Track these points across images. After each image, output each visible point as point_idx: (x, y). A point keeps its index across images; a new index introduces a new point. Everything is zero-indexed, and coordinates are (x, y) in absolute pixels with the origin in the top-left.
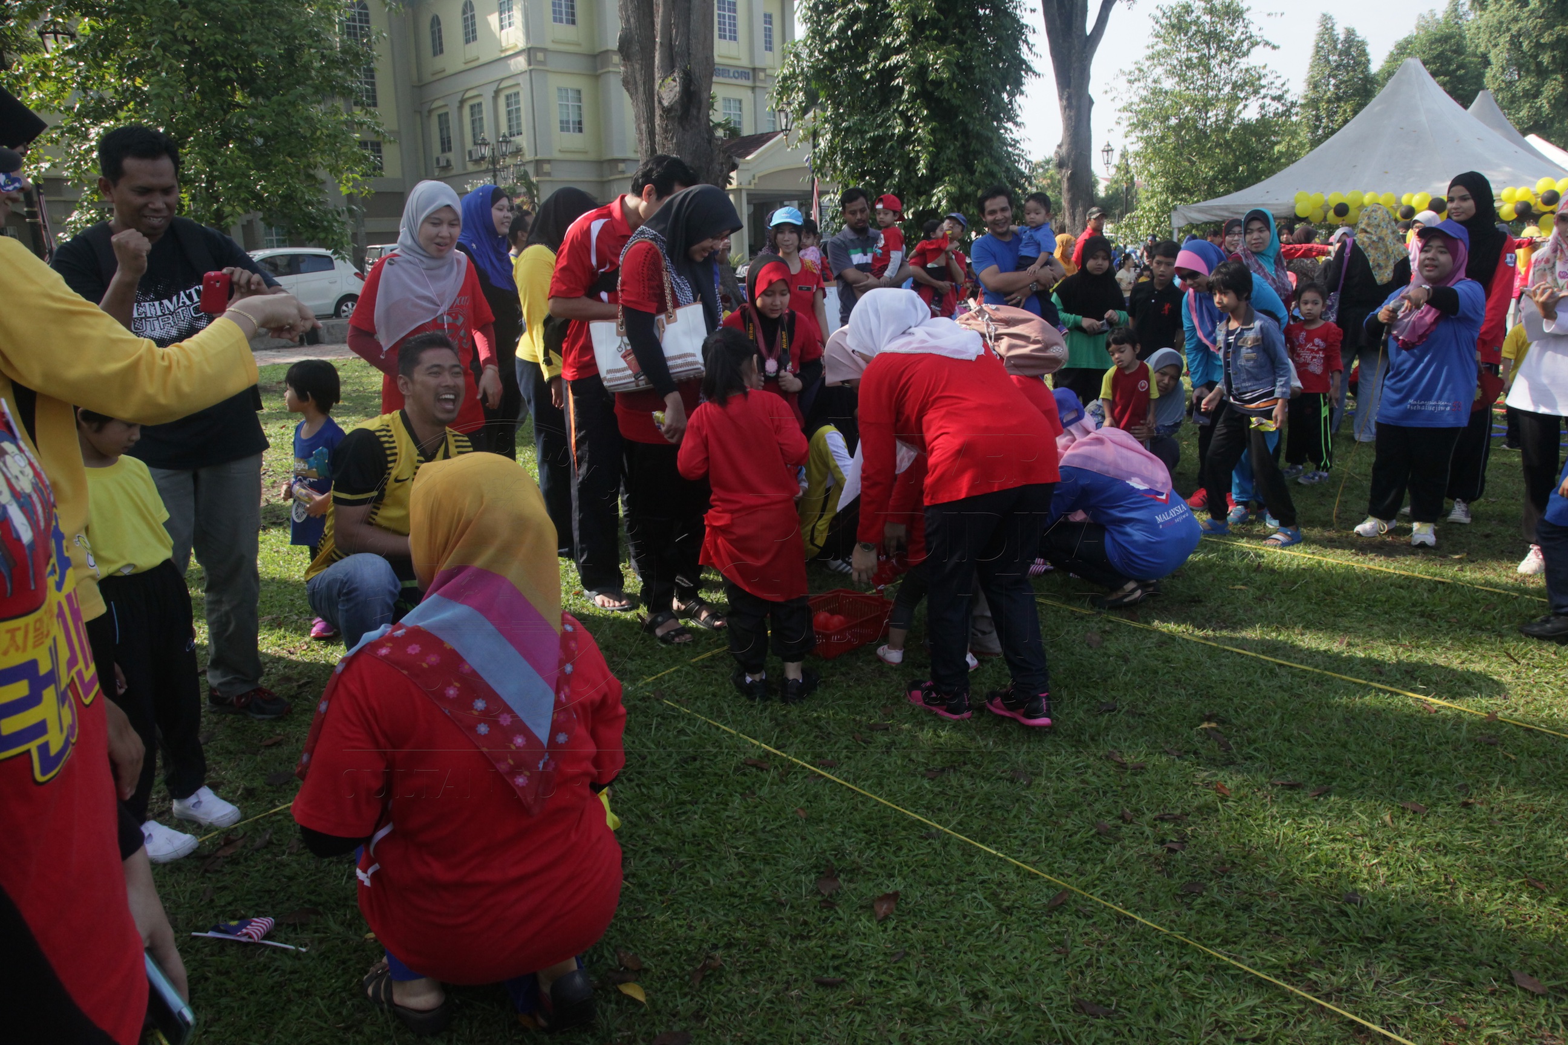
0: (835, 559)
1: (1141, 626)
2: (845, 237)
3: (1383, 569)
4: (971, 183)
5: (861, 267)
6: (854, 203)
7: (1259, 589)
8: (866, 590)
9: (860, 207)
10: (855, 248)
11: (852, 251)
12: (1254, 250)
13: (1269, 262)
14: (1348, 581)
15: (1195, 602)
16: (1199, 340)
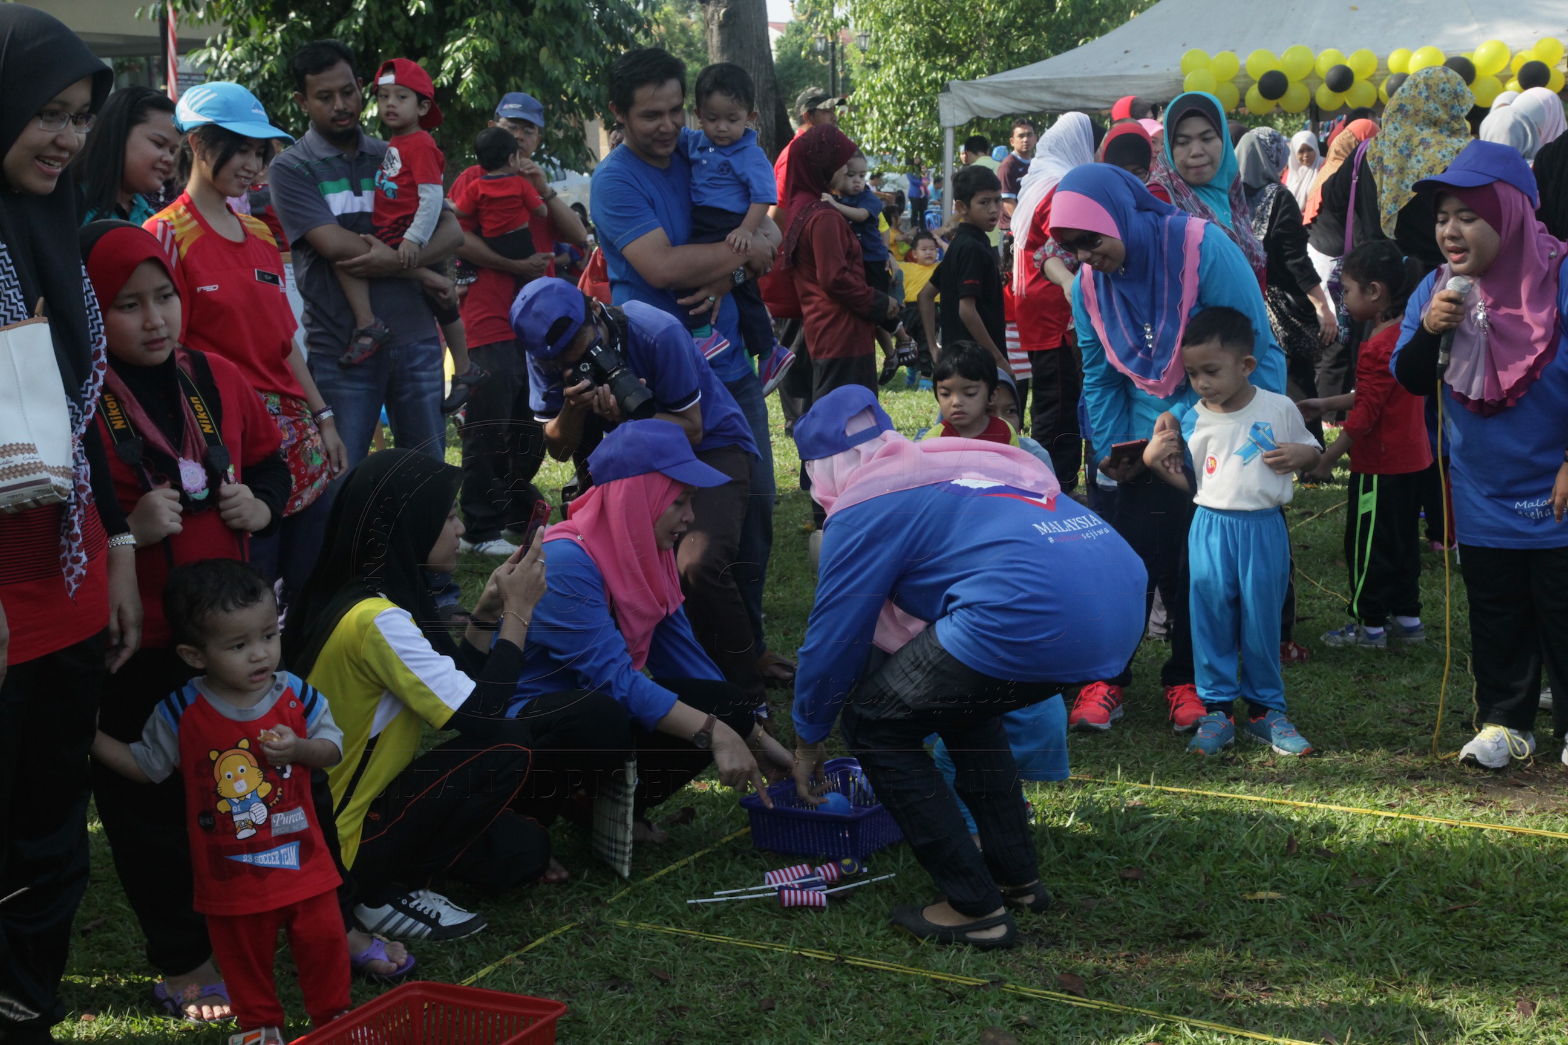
0: (377, 904)
1: (1095, 1004)
2: (308, 151)
3: (1543, 832)
4: (525, 32)
5: (349, 221)
6: (325, 74)
7: (1309, 896)
8: (462, 974)
9: (341, 82)
10: (335, 178)
11: (328, 185)
12: (1192, 177)
13: (1220, 201)
14: (1481, 865)
15: (1188, 937)
16: (1111, 368)
